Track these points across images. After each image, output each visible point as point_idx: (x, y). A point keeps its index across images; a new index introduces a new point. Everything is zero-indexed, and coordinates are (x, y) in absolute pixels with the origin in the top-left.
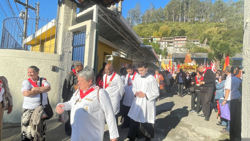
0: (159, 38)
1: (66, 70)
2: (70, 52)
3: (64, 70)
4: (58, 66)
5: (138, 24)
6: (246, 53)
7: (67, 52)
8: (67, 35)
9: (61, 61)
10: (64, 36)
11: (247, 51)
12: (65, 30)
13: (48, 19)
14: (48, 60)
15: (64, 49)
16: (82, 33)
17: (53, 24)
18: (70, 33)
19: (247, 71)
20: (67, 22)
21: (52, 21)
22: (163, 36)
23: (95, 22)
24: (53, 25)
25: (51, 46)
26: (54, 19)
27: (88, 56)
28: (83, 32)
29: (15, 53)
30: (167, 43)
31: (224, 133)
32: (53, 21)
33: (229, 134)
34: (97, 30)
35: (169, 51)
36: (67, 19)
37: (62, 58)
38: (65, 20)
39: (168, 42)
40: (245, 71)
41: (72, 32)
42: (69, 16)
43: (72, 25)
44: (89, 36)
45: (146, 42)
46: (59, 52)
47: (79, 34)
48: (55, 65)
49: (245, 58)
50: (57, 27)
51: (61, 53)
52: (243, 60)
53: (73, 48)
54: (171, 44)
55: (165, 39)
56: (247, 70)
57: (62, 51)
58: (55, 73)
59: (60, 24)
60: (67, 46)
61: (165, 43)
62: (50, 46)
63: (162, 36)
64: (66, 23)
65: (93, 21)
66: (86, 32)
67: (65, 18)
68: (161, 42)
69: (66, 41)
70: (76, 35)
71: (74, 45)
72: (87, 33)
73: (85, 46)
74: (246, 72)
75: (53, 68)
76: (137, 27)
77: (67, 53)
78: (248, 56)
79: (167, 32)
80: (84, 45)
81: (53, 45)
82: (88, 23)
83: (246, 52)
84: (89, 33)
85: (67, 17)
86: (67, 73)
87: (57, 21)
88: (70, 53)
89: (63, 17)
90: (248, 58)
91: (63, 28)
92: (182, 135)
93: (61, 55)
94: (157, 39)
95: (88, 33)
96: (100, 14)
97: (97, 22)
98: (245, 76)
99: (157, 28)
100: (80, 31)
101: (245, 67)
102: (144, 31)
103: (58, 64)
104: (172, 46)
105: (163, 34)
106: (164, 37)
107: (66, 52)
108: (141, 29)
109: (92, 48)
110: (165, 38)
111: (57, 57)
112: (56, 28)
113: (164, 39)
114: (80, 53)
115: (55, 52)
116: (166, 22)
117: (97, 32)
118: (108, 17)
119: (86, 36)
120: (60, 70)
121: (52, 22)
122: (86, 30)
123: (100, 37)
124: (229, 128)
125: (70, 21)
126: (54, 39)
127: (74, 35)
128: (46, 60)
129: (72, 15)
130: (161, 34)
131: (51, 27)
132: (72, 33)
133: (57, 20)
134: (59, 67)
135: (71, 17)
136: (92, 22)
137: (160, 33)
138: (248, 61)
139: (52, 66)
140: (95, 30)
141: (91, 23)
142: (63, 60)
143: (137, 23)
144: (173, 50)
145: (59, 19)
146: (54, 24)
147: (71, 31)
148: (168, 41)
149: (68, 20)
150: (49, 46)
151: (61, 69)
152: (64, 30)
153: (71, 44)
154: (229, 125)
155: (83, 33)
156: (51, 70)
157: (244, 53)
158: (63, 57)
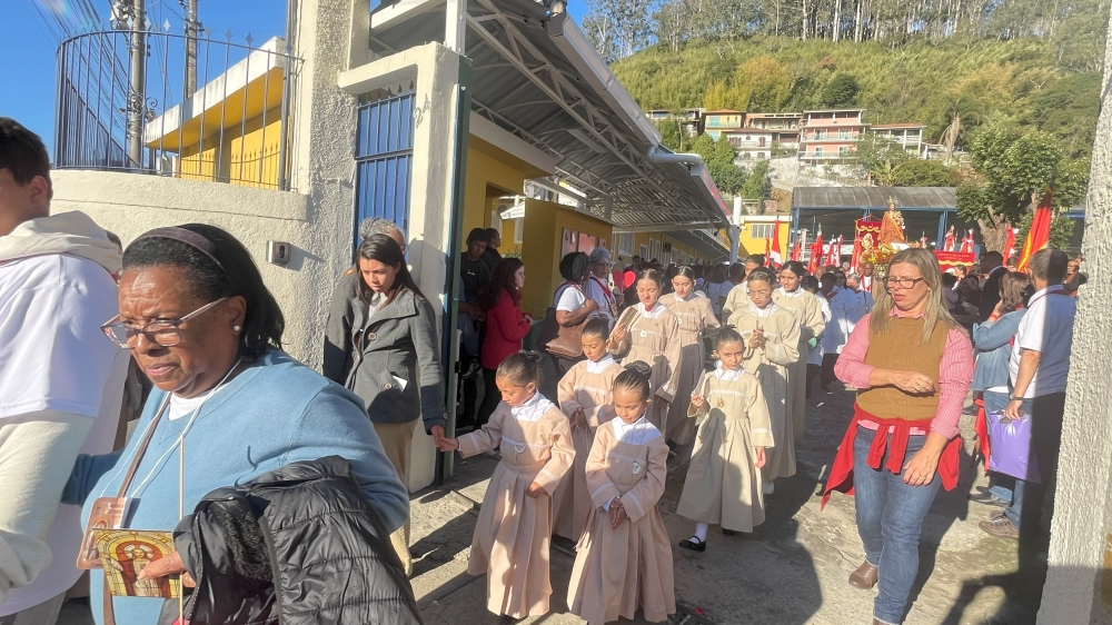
0: (732, 117)
1: (331, 259)
2: (345, 183)
3: (322, 261)
4: (297, 243)
5: (637, 49)
6: (1098, 198)
7: (334, 181)
8: (331, 107)
9: (311, 224)
10: (319, 114)
11: (1104, 190)
12: (324, 87)
13: (249, 39)
14: (255, 219)
15: (320, 168)
16: (397, 100)
17: (273, 57)
18: (343, 101)
19: (1096, 273)
20: (330, 48)
21: (265, 47)
22: (754, 106)
23: (454, 49)
24: (272, 65)
25: (269, 153)
26: (275, 38)
27: (427, 202)
28: (400, 95)
29: (121, 185)
30: (769, 138)
31: (994, 530)
32: (272, 45)
33: (1017, 536)
34: (464, 88)
35: (776, 177)
36: (331, 38)
37: (312, 209)
38: (320, 42)
39: (774, 135)
40: (1090, 272)
41: (353, 95)
42: (341, 25)
43: (353, 66)
44: (427, 116)
45: (672, 133)
46: (302, 183)
47: (382, 104)
48: (285, 241)
49: (1093, 219)
50: (290, 74)
51: (311, 187)
52: (1088, 225)
53: (359, 165)
54: (787, 145)
55: (764, 121)
56: (1096, 270)
57: (314, 179)
58: (286, 271)
59: (303, 61)
60: (332, 156)
61: (763, 141)
62: (262, 152)
63: (749, 106)
64: (328, 58)
65: (446, 49)
66: (414, 95)
67: (324, 35)
68: (744, 137)
69: (328, 134)
70: (372, 106)
71: (364, 153)
72: (420, 102)
73: (411, 156)
74: (1092, 278)
75: (278, 250)
76: (634, 64)
77: (335, 189)
78: (1104, 212)
79: (771, 88)
80: (407, 154)
81: (274, 151)
82: (422, 58)
83: (1101, 195)
84: (430, 100)
85: (330, 26)
86: (336, 273)
87: (290, 48)
88: (345, 189)
89: (315, 28)
90: (1105, 219)
91: (316, 76)
92: (815, 533)
93: (308, 196)
94: (723, 119)
95: (426, 102)
96: (474, 14)
97: (461, 51)
98: (1088, 296)
99: (725, 71)
100: (389, 93)
101: (1088, 257)
102: (664, 83)
103: (299, 237)
104: (792, 152)
105: (752, 98)
106: (756, 111)
107: (330, 182)
108: (650, 73)
109: (444, 168)
110: (762, 115)
111: (292, 204)
112: (282, 76)
113: (757, 121)
114: (389, 188)
115: (285, 184)
116: (770, 42)
117: (461, 94)
118: (509, 26)
119: (418, 113)
120: (306, 261)
121: (269, 52)
122: (413, 86)
123: (474, 117)
124: (1019, 513)
125: (345, 47)
126: (278, 125)
127: (360, 110)
128: (247, 219)
129: (351, 18)
130: (744, 96)
131: (266, 71)
132: (351, 99)
133: (286, 43)
134: (303, 247)
135: (347, 26)
136: (441, 50)
137: (741, 94)
138: (1102, 231)
139: (275, 244)
140: (456, 87)
141: (437, 59)
142: (318, 217)
143: (633, 46)
144: (794, 174)
145: (294, 38)
146: (277, 61)
147: (349, 90)
148: (775, 128)
149: (336, 39)
150: (258, 156)
151: (309, 256)
152: (318, 85)
153: (350, 149)
154: (1019, 500)
155: (402, 98)
156: (270, 260)
157: (1091, 196)
158: (319, 206)
